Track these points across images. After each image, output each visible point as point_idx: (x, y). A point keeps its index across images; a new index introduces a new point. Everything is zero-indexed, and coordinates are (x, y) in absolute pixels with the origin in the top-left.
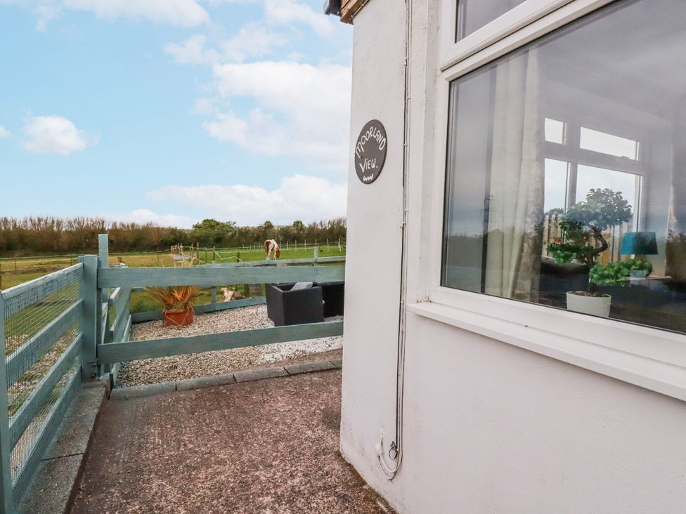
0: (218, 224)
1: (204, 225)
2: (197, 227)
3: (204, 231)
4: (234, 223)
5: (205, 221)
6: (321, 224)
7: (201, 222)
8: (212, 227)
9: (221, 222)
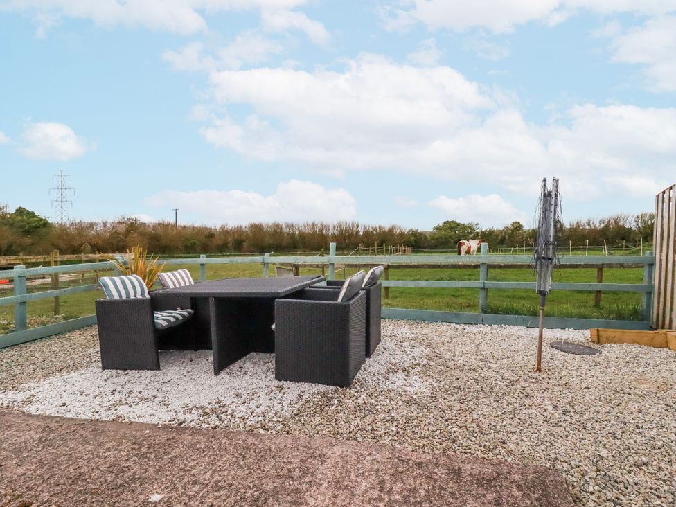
0: (458, 225)
1: (444, 226)
2: (436, 228)
3: (444, 233)
4: (477, 224)
5: (445, 223)
6: (589, 224)
7: (441, 224)
8: (451, 228)
9: (462, 223)
